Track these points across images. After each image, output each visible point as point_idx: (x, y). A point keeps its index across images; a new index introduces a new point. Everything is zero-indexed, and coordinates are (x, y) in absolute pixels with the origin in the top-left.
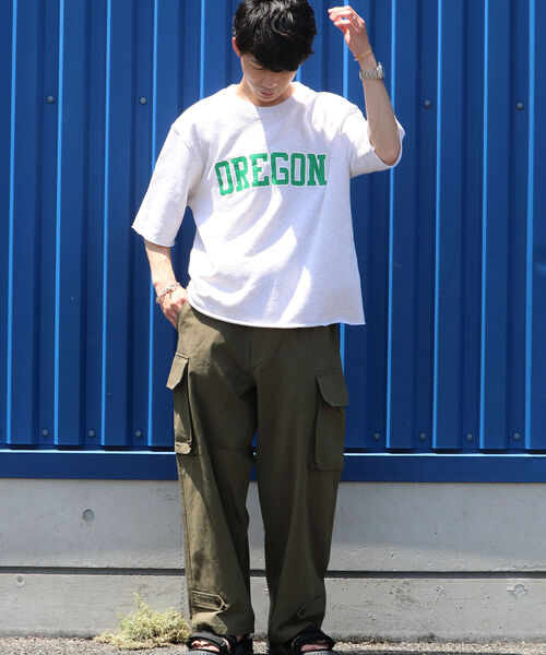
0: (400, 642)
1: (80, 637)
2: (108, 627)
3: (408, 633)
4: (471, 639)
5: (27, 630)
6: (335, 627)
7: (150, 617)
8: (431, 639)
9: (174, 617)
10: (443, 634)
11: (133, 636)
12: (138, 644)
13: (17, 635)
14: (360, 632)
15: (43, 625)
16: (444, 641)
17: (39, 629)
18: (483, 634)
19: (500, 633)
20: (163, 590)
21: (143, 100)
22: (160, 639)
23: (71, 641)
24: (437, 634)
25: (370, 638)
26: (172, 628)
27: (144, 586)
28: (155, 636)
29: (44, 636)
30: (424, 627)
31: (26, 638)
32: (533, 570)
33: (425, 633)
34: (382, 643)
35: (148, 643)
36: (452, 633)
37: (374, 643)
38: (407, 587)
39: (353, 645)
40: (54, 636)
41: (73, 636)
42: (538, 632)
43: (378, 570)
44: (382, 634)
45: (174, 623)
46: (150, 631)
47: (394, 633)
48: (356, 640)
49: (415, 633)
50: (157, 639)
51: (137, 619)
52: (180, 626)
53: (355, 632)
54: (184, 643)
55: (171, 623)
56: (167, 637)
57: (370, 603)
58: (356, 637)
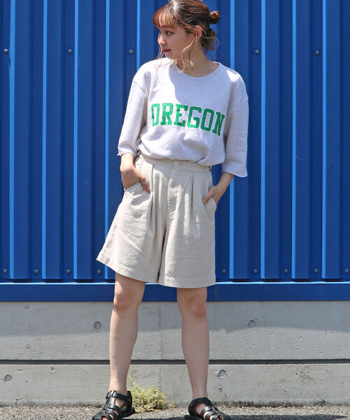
0: (302, 406)
1: (93, 406)
3: (308, 400)
5: (58, 402)
6: (260, 397)
7: (139, 392)
8: (323, 403)
9: (155, 392)
10: (330, 400)
13: (51, 405)
14: (277, 400)
15: (68, 398)
16: (331, 405)
17: (65, 401)
20: (147, 374)
21: (131, 51)
22: (148, 407)
23: (87, 409)
24: (326, 400)
25: (283, 403)
26: (154, 399)
27: (135, 372)
28: (144, 404)
29: (69, 406)
30: (319, 395)
31: (57, 407)
33: (319, 400)
34: (291, 407)
36: (336, 399)
37: (286, 407)
38: (307, 370)
39: (273, 409)
40: (75, 406)
41: (88, 406)
43: (288, 358)
44: (291, 401)
45: (156, 395)
47: (299, 400)
48: (274, 405)
49: (312, 400)
50: (145, 406)
52: (160, 398)
53: (273, 400)
54: (161, 409)
55: (154, 395)
56: (151, 405)
57: (282, 381)
58: (274, 403)
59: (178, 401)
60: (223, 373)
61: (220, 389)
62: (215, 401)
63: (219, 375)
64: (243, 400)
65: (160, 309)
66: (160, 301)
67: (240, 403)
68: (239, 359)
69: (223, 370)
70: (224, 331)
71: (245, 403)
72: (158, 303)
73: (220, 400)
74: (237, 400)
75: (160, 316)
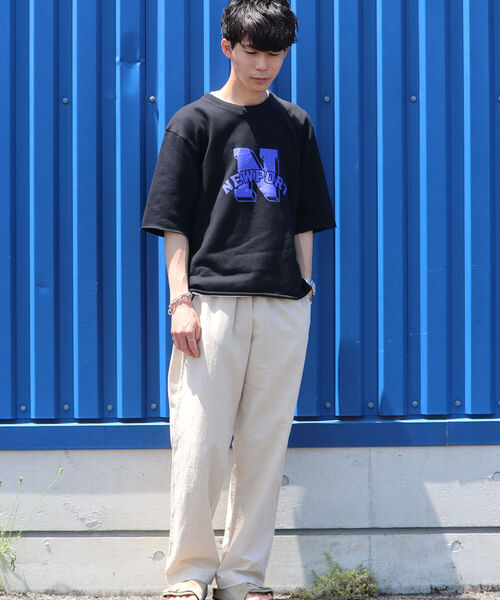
20: (352, 548)
26: (362, 582)
27: (335, 544)
55: (362, 577)
59: (395, 585)
60: (457, 546)
61: (453, 568)
62: (447, 585)
63: (452, 548)
64: (484, 583)
65: (370, 458)
66: (370, 446)
67: (481, 586)
68: (479, 525)
69: (457, 542)
70: (457, 483)
71: (488, 587)
72: (368, 449)
73: (453, 584)
74: (476, 583)
75: (369, 467)
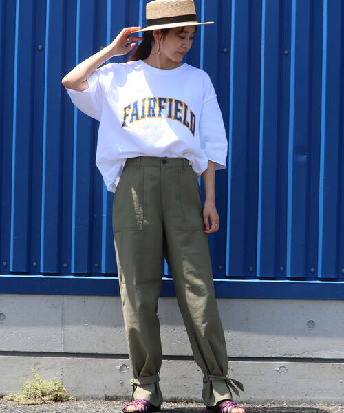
2: (14, 390)
4: (251, 401)
7: (40, 384)
9: (56, 384)
11: (29, 396)
12: (31, 402)
14: (179, 396)
18: (259, 398)
19: (269, 397)
20: (49, 366)
22: (46, 398)
25: (184, 399)
26: (54, 391)
27: (37, 363)
28: (43, 396)
32: (291, 357)
34: (192, 403)
35: (38, 401)
37: (187, 403)
39: (173, 404)
42: (294, 397)
44: (193, 397)
45: (56, 388)
46: (39, 393)
47: (200, 397)
48: (175, 401)
50: (43, 398)
51: (32, 384)
52: (60, 390)
53: (174, 396)
54: (62, 401)
55: (54, 388)
56: (51, 397)
57: (184, 377)
58: (175, 399)
59: (80, 394)
60: (125, 368)
61: (121, 383)
62: (117, 395)
63: (121, 369)
65: (63, 303)
66: (64, 294)
69: (124, 365)
72: (62, 296)
73: (121, 395)
75: (63, 309)
